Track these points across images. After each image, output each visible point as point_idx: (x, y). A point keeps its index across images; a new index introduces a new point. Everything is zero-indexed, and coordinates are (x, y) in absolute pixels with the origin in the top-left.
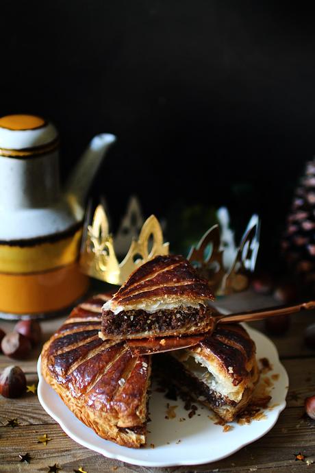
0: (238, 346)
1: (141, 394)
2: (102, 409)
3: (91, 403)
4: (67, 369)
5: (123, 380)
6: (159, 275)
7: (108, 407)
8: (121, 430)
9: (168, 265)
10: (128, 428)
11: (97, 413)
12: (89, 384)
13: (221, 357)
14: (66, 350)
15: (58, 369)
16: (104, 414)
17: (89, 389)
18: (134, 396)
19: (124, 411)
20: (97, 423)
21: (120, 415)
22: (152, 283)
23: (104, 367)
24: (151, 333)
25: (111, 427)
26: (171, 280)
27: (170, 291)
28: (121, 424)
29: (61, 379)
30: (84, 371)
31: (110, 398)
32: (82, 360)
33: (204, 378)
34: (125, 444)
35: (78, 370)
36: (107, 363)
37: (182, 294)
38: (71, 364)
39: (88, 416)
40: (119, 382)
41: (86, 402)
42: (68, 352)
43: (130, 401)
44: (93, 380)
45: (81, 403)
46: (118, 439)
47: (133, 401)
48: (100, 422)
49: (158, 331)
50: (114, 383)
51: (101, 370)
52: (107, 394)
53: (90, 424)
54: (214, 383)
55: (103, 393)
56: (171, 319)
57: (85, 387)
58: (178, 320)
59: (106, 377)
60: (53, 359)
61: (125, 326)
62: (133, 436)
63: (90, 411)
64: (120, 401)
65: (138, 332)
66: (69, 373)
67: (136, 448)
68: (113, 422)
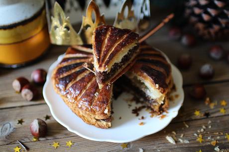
0: (162, 70)
1: (107, 101)
2: (86, 110)
3: (80, 106)
4: (66, 85)
5: (97, 93)
7: (90, 109)
8: (97, 120)
10: (102, 120)
11: (84, 112)
12: (78, 95)
13: (152, 78)
14: (65, 75)
15: (61, 87)
16: (87, 112)
17: (79, 98)
18: (103, 102)
19: (98, 111)
20: (84, 117)
21: (96, 113)
23: (86, 85)
25: (92, 119)
28: (97, 118)
29: (62, 92)
30: (75, 87)
31: (91, 103)
32: (74, 81)
33: (143, 88)
34: (100, 127)
35: (72, 86)
36: (88, 83)
38: (68, 84)
39: (79, 112)
40: (95, 94)
41: (77, 105)
42: (66, 77)
43: (101, 106)
44: (80, 93)
45: (75, 105)
46: (96, 125)
47: (103, 105)
48: (86, 116)
50: (92, 95)
51: (84, 87)
52: (89, 102)
53: (80, 117)
54: (148, 91)
55: (86, 101)
57: (76, 97)
59: (88, 91)
60: (58, 81)
62: (104, 123)
64: (96, 106)
66: (67, 88)
67: (106, 128)
68: (93, 116)
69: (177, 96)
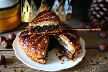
0: (75, 36)
1: (44, 48)
3: (30, 50)
4: (24, 40)
5: (40, 44)
6: (44, 16)
7: (35, 52)
8: (38, 59)
9: (47, 13)
10: (40, 58)
11: (32, 53)
12: (30, 45)
14: (25, 35)
15: (22, 41)
16: (33, 54)
17: (30, 46)
18: (42, 49)
19: (39, 53)
20: (31, 56)
21: (38, 54)
22: (42, 18)
23: (35, 40)
24: (44, 32)
25: (35, 58)
26: (48, 17)
27: (47, 20)
28: (38, 57)
29: (22, 43)
30: (29, 41)
31: (36, 49)
32: (28, 38)
33: (64, 45)
34: (39, 63)
35: (27, 41)
36: (36, 39)
37: (51, 21)
38: (25, 39)
39: (29, 54)
40: (39, 45)
42: (25, 36)
43: (41, 50)
44: (31, 44)
45: (27, 50)
46: (37, 61)
47: (42, 50)
48: (33, 56)
49: (47, 32)
50: (37, 45)
51: (34, 41)
52: (35, 48)
53: (29, 57)
54: (67, 47)
56: (50, 28)
57: (29, 46)
58: (53, 29)
59: (35, 43)
60: (20, 37)
61: (37, 30)
62: (42, 61)
63: (30, 53)
64: (38, 50)
65: (40, 32)
66: (25, 41)
67: (43, 64)
68: (36, 56)
69: (82, 52)
